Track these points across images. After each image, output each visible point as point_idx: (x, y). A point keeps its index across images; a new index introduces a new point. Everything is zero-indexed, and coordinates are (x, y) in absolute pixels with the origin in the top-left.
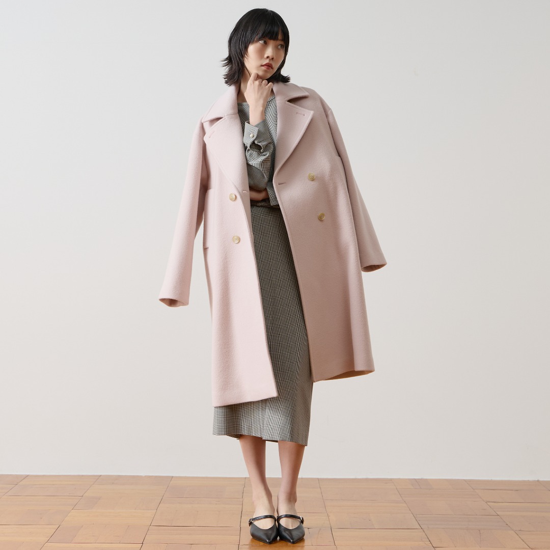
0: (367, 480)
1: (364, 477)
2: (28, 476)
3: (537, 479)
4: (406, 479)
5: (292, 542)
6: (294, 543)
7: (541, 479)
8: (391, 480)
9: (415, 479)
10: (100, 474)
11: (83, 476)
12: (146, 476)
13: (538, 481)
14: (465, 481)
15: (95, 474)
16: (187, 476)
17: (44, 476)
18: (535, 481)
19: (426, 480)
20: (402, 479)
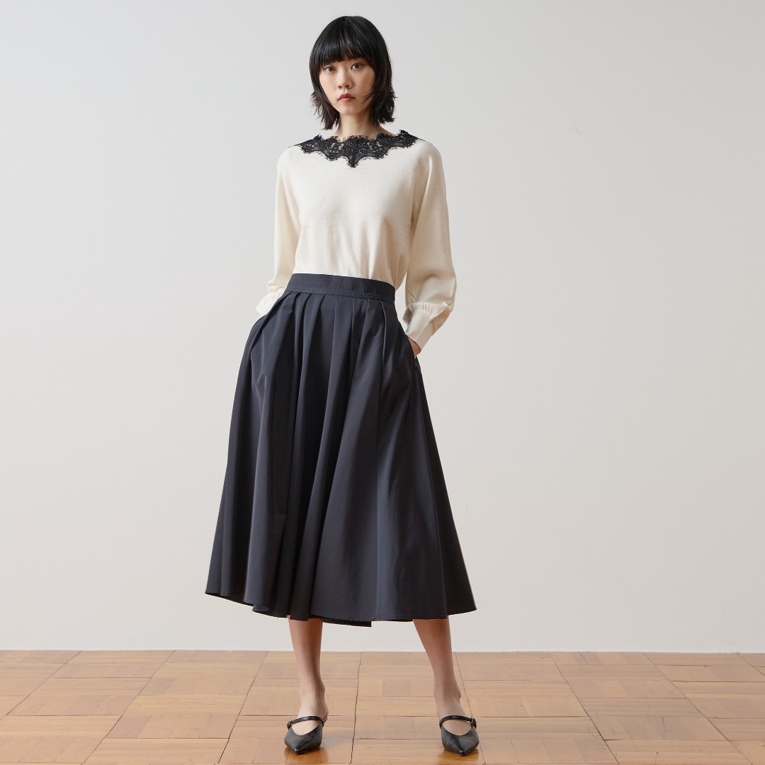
0: (518, 654)
1: (515, 650)
2: (80, 652)
3: (736, 652)
4: (568, 653)
5: (462, 753)
6: (464, 754)
7: (742, 652)
8: (549, 654)
9: (580, 653)
10: (174, 649)
11: (151, 651)
12: (233, 651)
13: (738, 654)
14: (645, 654)
15: (168, 649)
16: (286, 650)
17: (101, 651)
18: (734, 654)
19: (594, 654)
20: (563, 653)
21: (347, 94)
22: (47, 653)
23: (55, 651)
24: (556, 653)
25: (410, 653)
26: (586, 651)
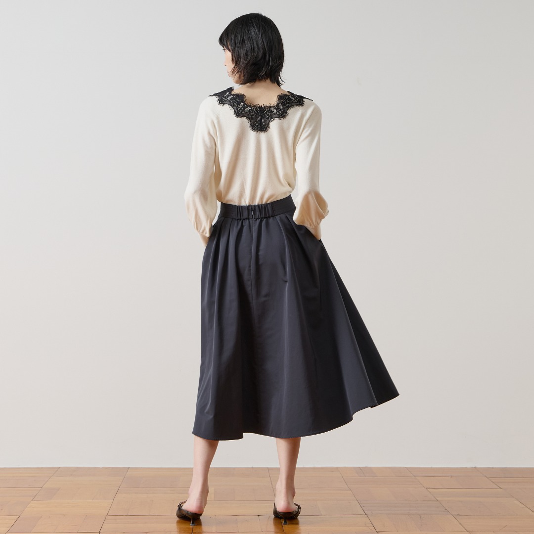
0: (314, 469)
1: (312, 466)
3: (474, 466)
4: (351, 468)
7: (478, 466)
8: (337, 469)
9: (359, 467)
10: (59, 466)
11: (42, 468)
12: (103, 467)
13: (475, 468)
14: (407, 468)
15: (55, 466)
16: (143, 467)
17: (5, 468)
19: (370, 468)
20: (347, 468)
24: (341, 468)
25: (234, 468)
26: (364, 466)
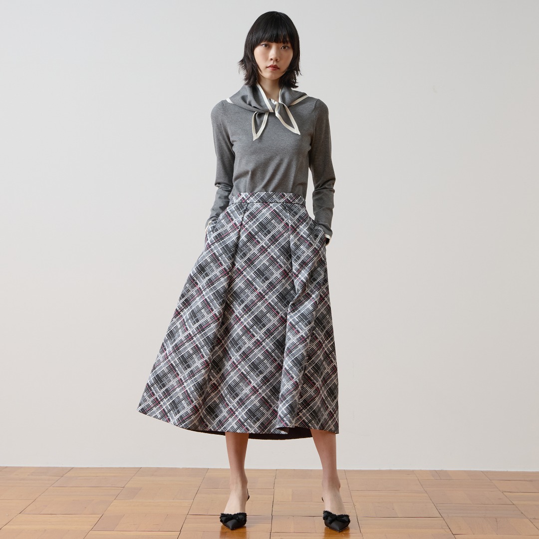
0: (390, 472)
1: (388, 469)
2: (73, 468)
4: (427, 471)
8: (413, 471)
9: (435, 471)
11: (124, 468)
12: (183, 468)
14: (483, 472)
17: (88, 468)
19: (446, 471)
20: (423, 471)
21: (275, 65)
22: (48, 469)
23: (54, 468)
24: (417, 470)
25: (311, 470)
26: (440, 469)
